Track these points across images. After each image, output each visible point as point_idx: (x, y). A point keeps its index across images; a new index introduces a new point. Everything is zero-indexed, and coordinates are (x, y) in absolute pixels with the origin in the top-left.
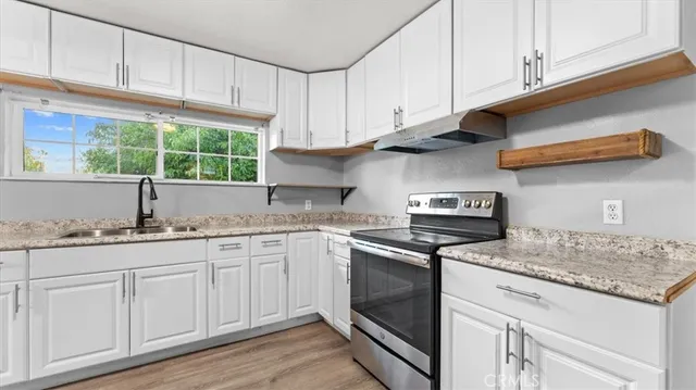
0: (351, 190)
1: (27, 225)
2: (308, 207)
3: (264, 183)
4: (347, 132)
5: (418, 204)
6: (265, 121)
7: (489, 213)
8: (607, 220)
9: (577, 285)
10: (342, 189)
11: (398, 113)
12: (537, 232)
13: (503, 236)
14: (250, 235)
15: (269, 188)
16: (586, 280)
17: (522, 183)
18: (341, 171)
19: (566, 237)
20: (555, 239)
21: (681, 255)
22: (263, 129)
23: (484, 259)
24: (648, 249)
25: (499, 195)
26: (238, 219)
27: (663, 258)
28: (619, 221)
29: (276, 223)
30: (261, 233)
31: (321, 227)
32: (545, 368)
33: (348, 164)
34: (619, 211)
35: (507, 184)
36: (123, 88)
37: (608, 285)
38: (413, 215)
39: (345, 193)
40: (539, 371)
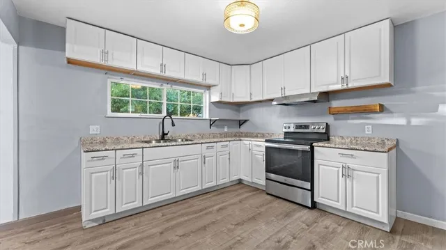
0: (246, 121)
1: (117, 139)
2: (226, 130)
3: (208, 117)
4: (251, 94)
5: (289, 128)
6: (209, 87)
7: (324, 131)
8: (367, 132)
9: (365, 150)
10: (240, 121)
11: (283, 89)
12: (342, 138)
13: (328, 139)
14: (216, 142)
15: (210, 120)
16: (367, 148)
17: (335, 119)
18: (238, 111)
19: (353, 139)
20: (349, 139)
21: (389, 143)
22: (207, 92)
23: (326, 145)
24: (380, 141)
25: (327, 124)
26: (198, 136)
27: (384, 143)
28: (371, 133)
29: (214, 137)
30: (221, 141)
31: (242, 139)
32: (355, 177)
33: (242, 108)
34: (371, 129)
35: (330, 119)
36: (162, 74)
37: (373, 149)
38: (285, 132)
39: (241, 123)
40: (353, 178)
